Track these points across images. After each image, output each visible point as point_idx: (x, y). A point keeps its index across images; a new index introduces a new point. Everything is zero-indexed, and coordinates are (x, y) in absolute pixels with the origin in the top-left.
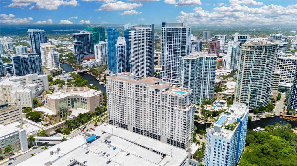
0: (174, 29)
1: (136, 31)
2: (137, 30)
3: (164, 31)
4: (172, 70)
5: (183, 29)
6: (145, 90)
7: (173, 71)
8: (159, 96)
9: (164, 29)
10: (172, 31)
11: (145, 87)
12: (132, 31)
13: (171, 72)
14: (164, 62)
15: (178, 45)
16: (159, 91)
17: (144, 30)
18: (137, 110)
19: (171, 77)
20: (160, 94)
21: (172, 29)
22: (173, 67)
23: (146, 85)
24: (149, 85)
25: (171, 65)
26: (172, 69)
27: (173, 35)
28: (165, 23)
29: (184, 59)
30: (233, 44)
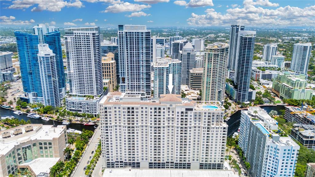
0: (135, 33)
1: (75, 36)
2: (79, 35)
3: (121, 36)
4: (135, 82)
5: (146, 33)
6: (169, 112)
7: (138, 83)
8: (191, 116)
9: (121, 34)
10: (133, 35)
11: (169, 108)
12: (69, 36)
13: (134, 84)
14: (124, 72)
15: (141, 52)
16: (191, 110)
17: (90, 35)
18: (157, 139)
19: (135, 90)
20: (193, 113)
21: (133, 33)
22: (136, 78)
23: (171, 105)
24: (177, 104)
25: (134, 76)
26: (135, 80)
27: (134, 40)
28: (122, 26)
29: (158, 68)
30: (162, 47)
